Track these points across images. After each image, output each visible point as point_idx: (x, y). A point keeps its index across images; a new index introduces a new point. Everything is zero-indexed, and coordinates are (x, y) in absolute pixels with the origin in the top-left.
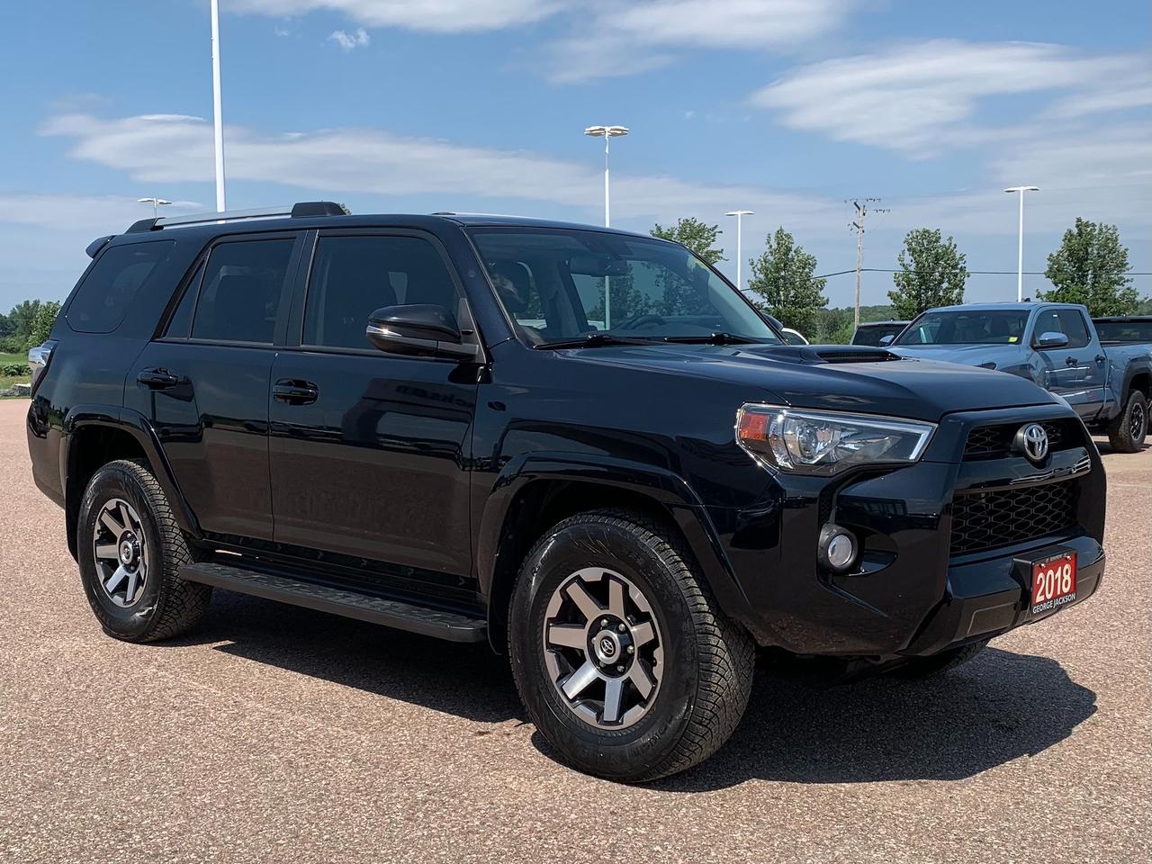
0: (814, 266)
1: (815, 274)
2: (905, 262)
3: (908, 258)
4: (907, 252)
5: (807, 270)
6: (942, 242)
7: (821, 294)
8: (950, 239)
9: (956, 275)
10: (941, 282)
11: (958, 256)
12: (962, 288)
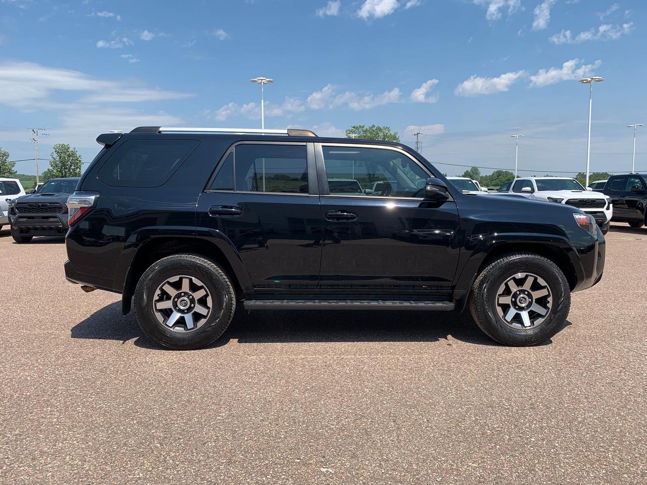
0: (8, 156)
1: (9, 160)
2: (54, 157)
3: (55, 155)
4: (55, 153)
5: (5, 158)
6: (70, 150)
7: (13, 169)
8: (74, 148)
9: (77, 163)
10: (71, 166)
11: (78, 156)
12: (80, 169)
